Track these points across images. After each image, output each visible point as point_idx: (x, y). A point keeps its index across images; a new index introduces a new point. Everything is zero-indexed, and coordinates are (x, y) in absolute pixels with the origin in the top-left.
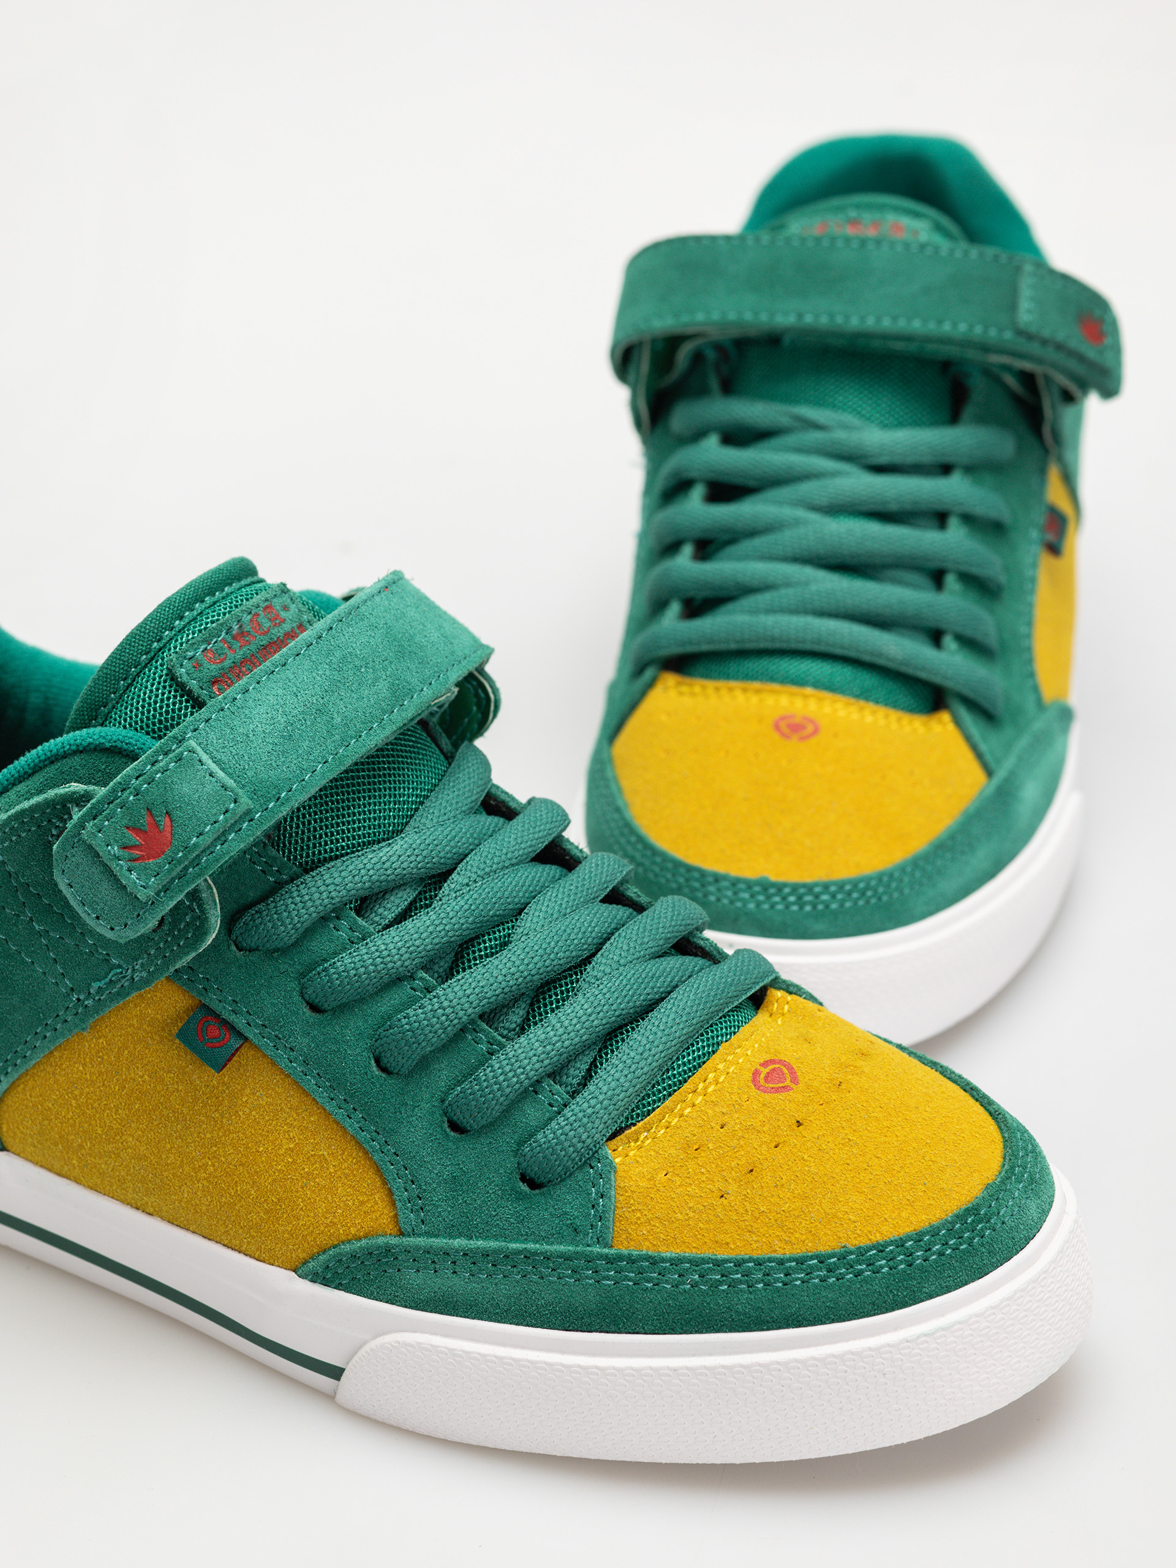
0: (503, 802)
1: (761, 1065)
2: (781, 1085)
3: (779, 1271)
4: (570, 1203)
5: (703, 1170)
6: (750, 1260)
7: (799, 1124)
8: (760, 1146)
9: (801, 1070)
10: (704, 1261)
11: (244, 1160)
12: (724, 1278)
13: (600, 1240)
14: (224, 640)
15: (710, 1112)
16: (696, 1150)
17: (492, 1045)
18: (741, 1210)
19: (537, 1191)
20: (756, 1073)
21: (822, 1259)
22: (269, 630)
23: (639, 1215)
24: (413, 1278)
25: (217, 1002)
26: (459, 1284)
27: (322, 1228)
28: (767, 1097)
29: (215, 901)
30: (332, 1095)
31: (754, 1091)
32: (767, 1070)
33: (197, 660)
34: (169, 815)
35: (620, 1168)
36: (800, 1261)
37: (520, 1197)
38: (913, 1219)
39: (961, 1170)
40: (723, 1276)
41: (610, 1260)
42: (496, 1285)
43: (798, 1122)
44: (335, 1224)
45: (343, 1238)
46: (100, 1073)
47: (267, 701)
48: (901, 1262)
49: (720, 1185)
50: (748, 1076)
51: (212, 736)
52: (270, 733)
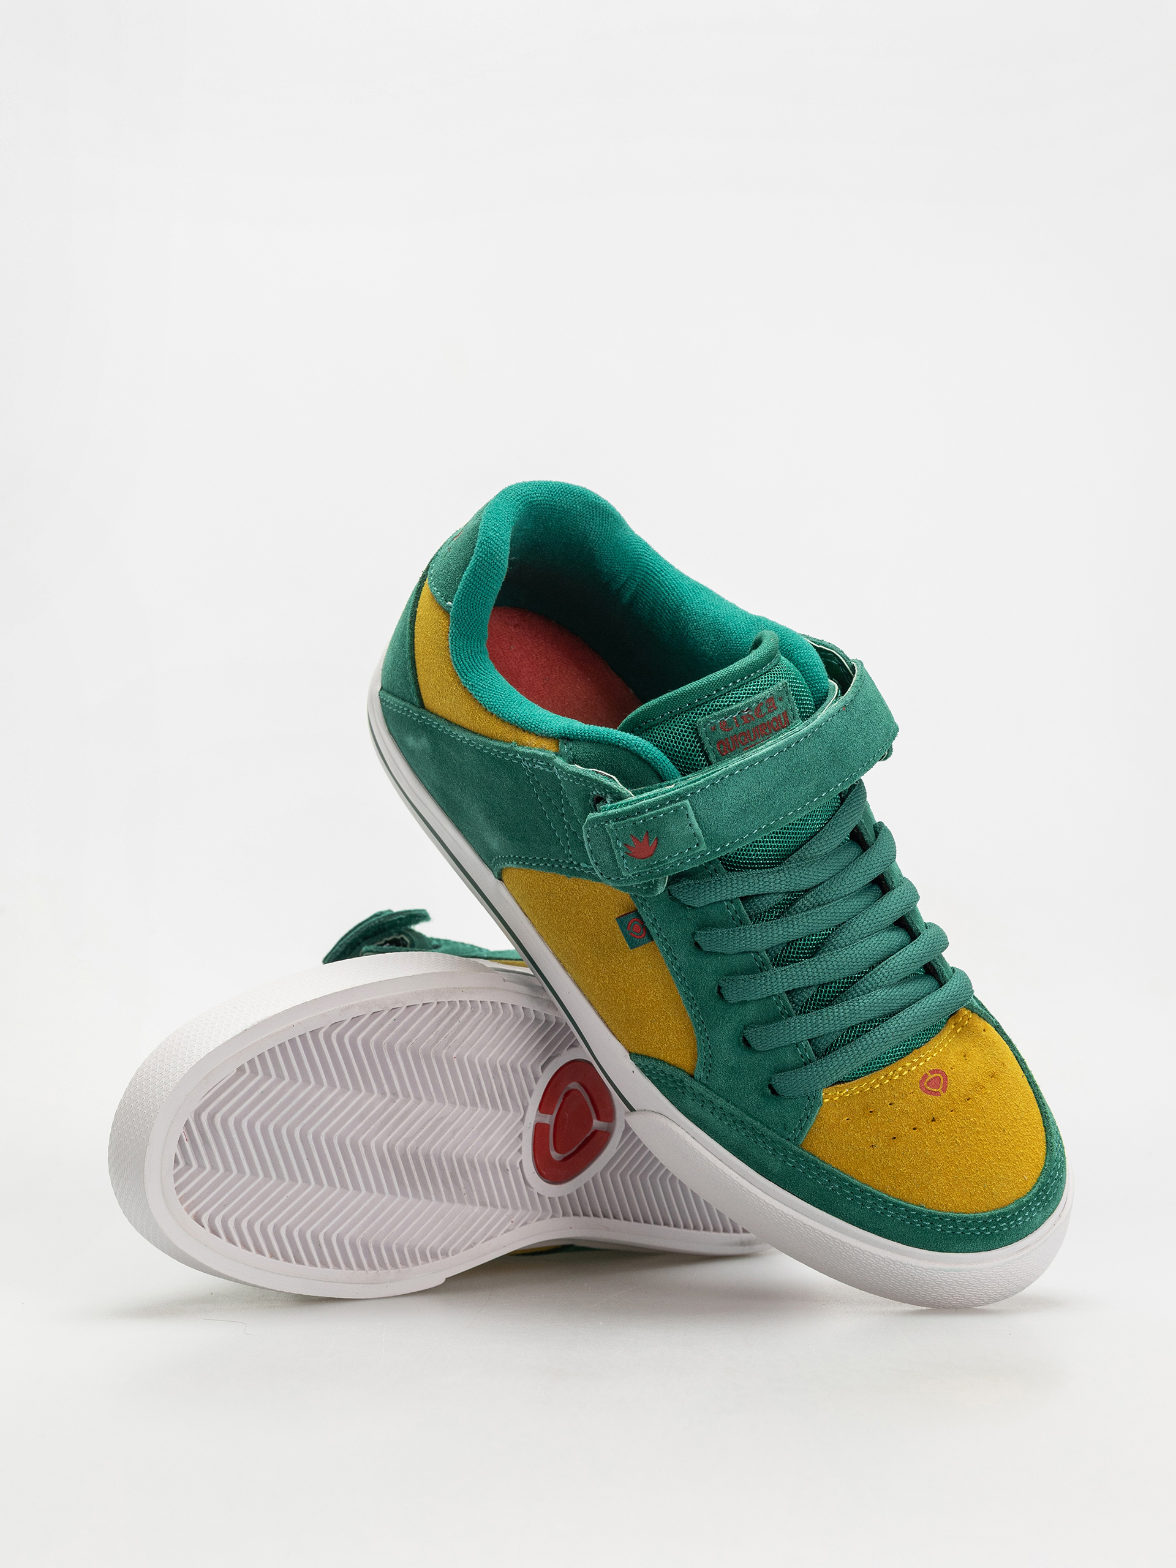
0: (862, 834)
1: (930, 1072)
2: (935, 1090)
3: (882, 1205)
4: (789, 1113)
5: (868, 1127)
6: (870, 1192)
7: (934, 1120)
8: (906, 1126)
9: (952, 1082)
10: (845, 1180)
11: (626, 989)
12: (852, 1194)
13: (796, 1141)
14: (735, 718)
15: (888, 1092)
16: (870, 1112)
17: (785, 1009)
18: (878, 1160)
19: (775, 1097)
20: (926, 1076)
21: (907, 1210)
22: (764, 715)
23: (822, 1137)
24: (688, 1100)
25: (646, 915)
26: (713, 1119)
27: (653, 1047)
28: (924, 1095)
29: (665, 882)
30: (687, 992)
31: (918, 1090)
32: (932, 1077)
33: (715, 726)
34: (657, 840)
35: (824, 1107)
36: (896, 1205)
37: (764, 1095)
38: (968, 1206)
39: (1008, 1184)
40: (851, 1192)
41: (795, 1154)
42: (731, 1131)
43: (933, 1118)
44: (660, 1049)
45: (662, 1058)
46: (568, 899)
47: (741, 784)
48: (949, 1229)
49: (874, 1140)
50: (920, 1076)
51: (701, 800)
52: (735, 805)
